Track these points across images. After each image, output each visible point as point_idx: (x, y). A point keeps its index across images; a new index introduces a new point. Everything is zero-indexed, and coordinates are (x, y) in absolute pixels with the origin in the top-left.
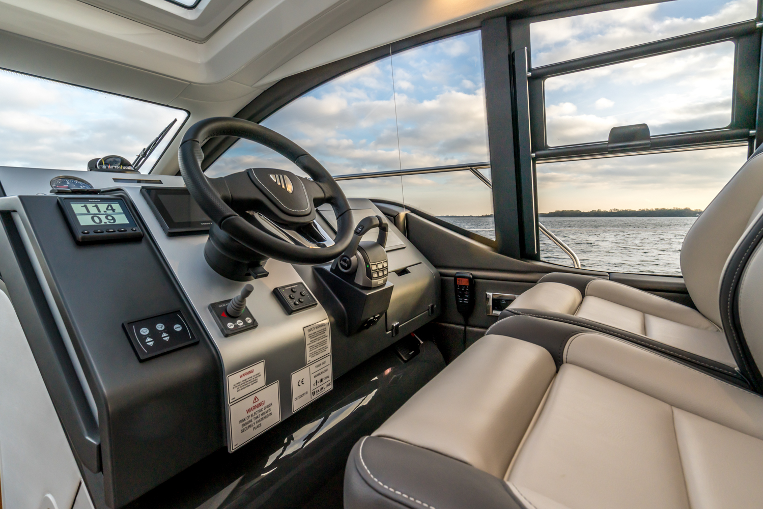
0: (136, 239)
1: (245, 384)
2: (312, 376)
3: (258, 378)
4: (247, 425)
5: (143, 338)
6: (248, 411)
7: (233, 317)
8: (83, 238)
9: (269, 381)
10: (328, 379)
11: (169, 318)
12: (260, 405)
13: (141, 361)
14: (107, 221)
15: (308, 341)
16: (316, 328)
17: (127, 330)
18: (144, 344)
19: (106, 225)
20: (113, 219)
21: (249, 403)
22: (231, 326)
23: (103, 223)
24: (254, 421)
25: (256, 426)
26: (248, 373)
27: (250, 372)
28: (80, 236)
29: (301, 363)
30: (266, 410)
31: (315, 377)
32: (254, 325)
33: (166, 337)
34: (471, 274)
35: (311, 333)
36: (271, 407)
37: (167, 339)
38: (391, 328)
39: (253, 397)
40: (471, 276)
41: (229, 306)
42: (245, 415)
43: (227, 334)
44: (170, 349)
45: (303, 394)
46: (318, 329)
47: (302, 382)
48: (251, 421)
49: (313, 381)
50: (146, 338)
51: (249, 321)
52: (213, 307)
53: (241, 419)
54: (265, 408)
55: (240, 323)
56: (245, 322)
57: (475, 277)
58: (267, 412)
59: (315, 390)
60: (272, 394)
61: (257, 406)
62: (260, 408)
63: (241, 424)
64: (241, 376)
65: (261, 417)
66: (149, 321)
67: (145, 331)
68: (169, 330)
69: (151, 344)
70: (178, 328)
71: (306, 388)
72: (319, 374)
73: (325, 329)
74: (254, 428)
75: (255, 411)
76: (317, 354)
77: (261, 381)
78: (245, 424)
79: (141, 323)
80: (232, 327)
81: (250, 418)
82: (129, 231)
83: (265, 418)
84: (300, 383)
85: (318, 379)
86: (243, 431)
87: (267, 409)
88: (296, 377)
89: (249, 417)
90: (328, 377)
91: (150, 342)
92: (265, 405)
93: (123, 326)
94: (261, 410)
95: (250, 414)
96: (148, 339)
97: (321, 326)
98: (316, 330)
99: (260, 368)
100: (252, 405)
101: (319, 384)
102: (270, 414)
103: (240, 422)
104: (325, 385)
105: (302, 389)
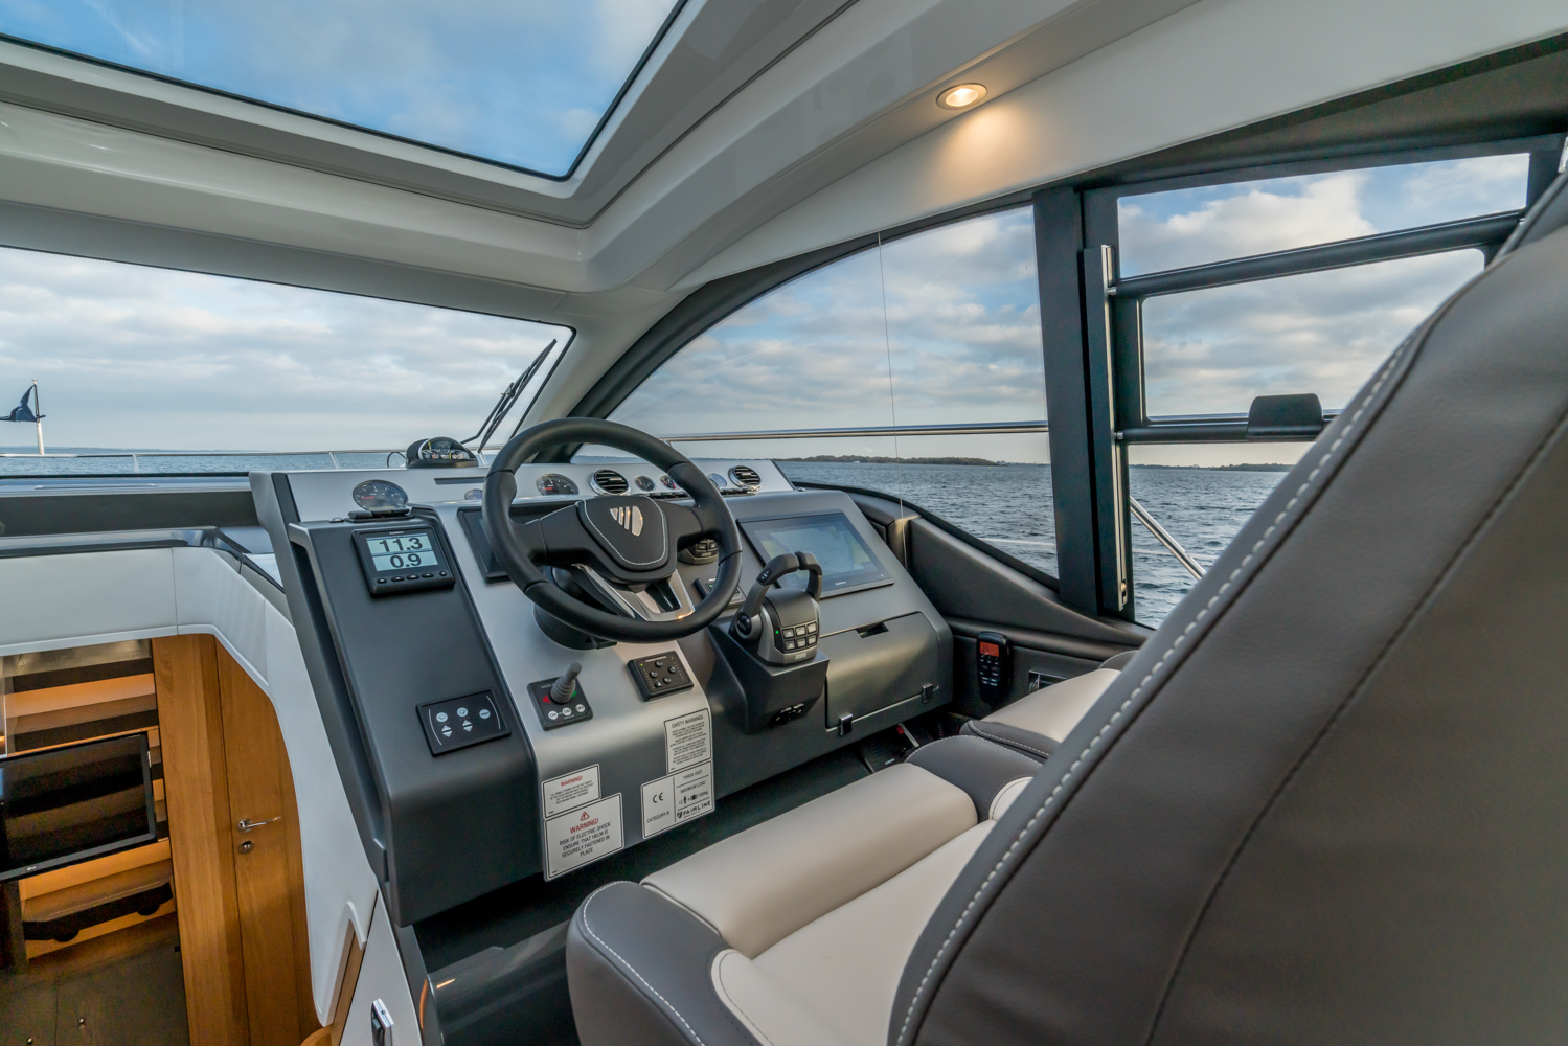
0: (446, 586)
1: (568, 794)
2: (678, 791)
3: (590, 787)
4: (571, 849)
5: (439, 726)
6: (573, 830)
7: (559, 704)
8: (378, 589)
9: (605, 792)
10: (705, 796)
11: (475, 700)
12: (592, 823)
13: (435, 756)
14: (409, 562)
15: (671, 740)
16: (687, 722)
17: (421, 714)
18: (440, 733)
19: (408, 570)
20: (418, 559)
21: (575, 819)
22: (553, 715)
23: (404, 567)
24: (581, 844)
25: (584, 850)
26: (572, 781)
27: (577, 779)
28: (375, 586)
29: (660, 771)
30: (601, 831)
31: (682, 792)
32: (588, 715)
33: (468, 726)
34: (1005, 637)
35: (676, 729)
36: (608, 828)
37: (469, 729)
38: (836, 722)
39: (582, 811)
40: (1004, 641)
41: (555, 689)
42: (569, 835)
43: (549, 726)
44: (473, 742)
45: (662, 815)
46: (690, 724)
47: (660, 797)
48: (577, 843)
49: (679, 797)
50: (442, 727)
51: (581, 709)
52: (534, 688)
53: (562, 840)
54: (599, 828)
55: (567, 712)
56: (574, 711)
57: (1011, 643)
58: (601, 834)
59: (683, 810)
60: (611, 810)
61: (586, 825)
62: (591, 827)
63: (562, 846)
64: (563, 784)
65: (592, 840)
66: (449, 704)
67: (442, 717)
68: (473, 717)
69: (448, 734)
70: (485, 714)
71: (667, 805)
72: (690, 788)
73: (702, 725)
74: (582, 853)
75: (583, 831)
76: (687, 759)
77: (594, 791)
78: (568, 847)
79: (438, 705)
80: (555, 717)
81: (576, 840)
82: (437, 577)
83: (599, 841)
84: (657, 799)
85: (689, 794)
86: (564, 855)
87: (603, 830)
88: (649, 790)
89: (574, 838)
90: (706, 793)
91: (447, 732)
92: (600, 824)
93: (417, 708)
94: (593, 831)
95: (575, 835)
96: (446, 728)
97: (695, 719)
98: (685, 725)
99: (592, 775)
100: (579, 823)
101: (688, 803)
102: (608, 837)
103: (561, 843)
104: (700, 805)
105: (660, 807)
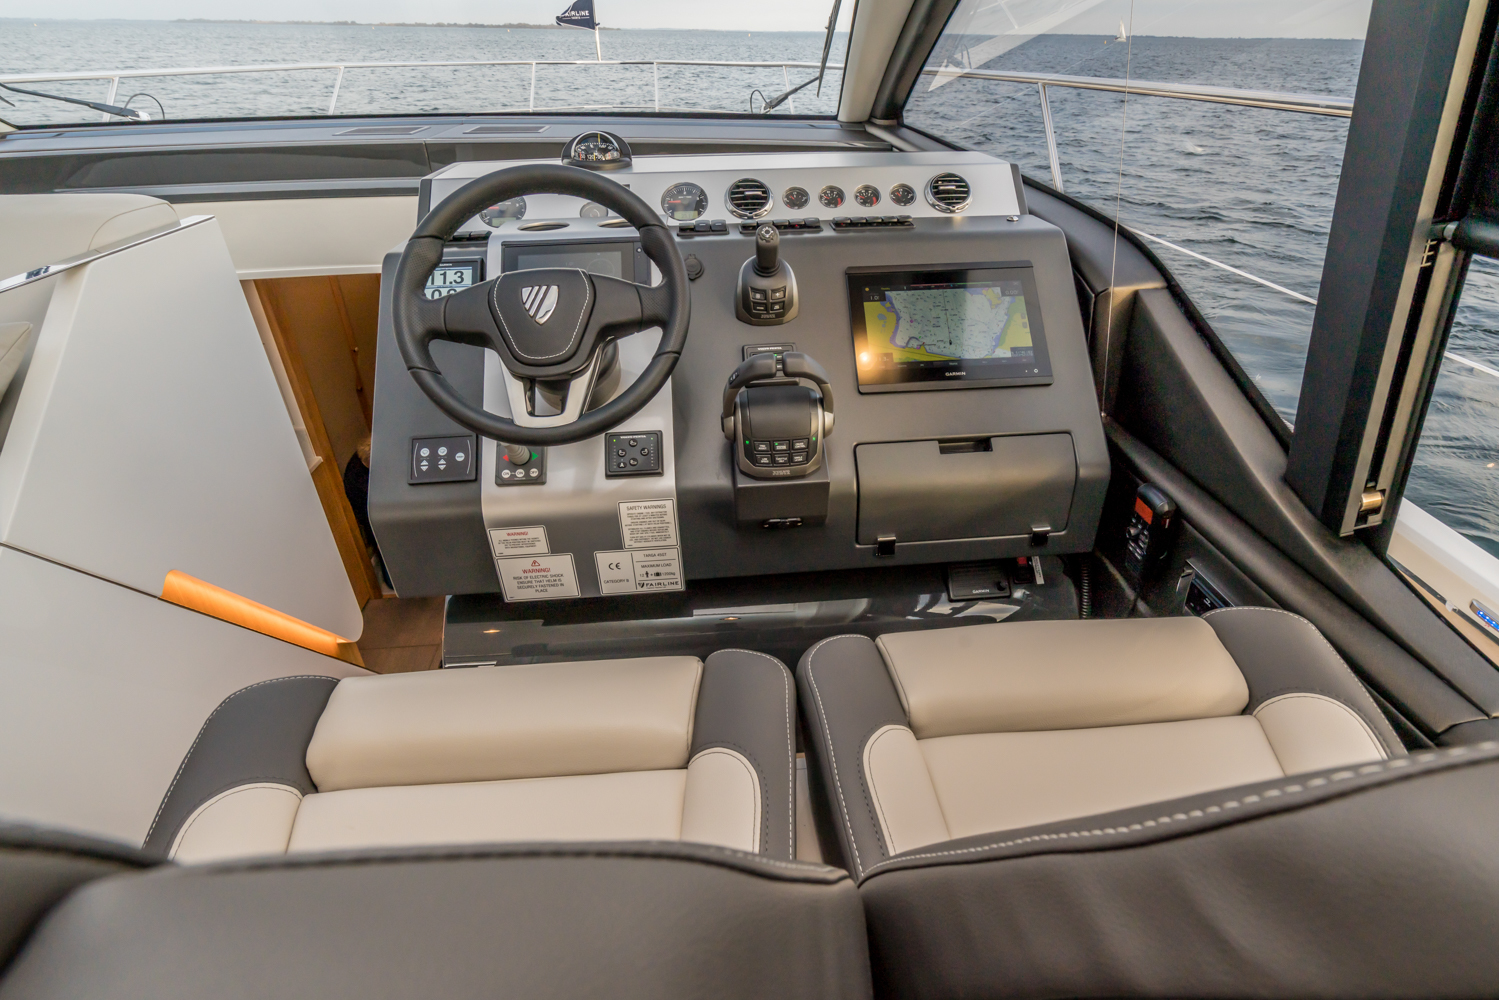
1: (515, 545)
2: (638, 566)
3: (537, 543)
4: (525, 585)
5: (420, 459)
6: (525, 571)
7: (515, 464)
9: (555, 548)
10: (672, 576)
11: (454, 441)
12: (544, 571)
13: (410, 484)
15: (626, 520)
16: (645, 507)
18: (419, 466)
21: (527, 563)
22: (506, 474)
24: (534, 584)
25: (540, 589)
26: (518, 534)
27: (523, 533)
29: (614, 544)
30: (554, 578)
31: (643, 567)
32: (540, 481)
33: (443, 465)
35: (631, 511)
36: (562, 578)
37: (442, 467)
38: (870, 540)
39: (531, 559)
42: (523, 575)
43: (501, 482)
44: (442, 480)
45: (621, 581)
46: (650, 511)
47: (618, 566)
48: (530, 582)
49: (640, 571)
50: (422, 461)
51: (534, 473)
53: (515, 576)
54: (552, 576)
55: (520, 473)
56: (527, 474)
58: (555, 581)
59: (646, 583)
60: (563, 564)
61: (533, 571)
62: (544, 574)
63: (516, 581)
64: (509, 534)
65: (545, 583)
66: (435, 441)
67: (426, 452)
68: (449, 456)
69: (424, 468)
70: (460, 457)
71: (626, 572)
72: (655, 565)
73: (666, 513)
74: (537, 591)
75: (538, 574)
76: (646, 540)
77: (542, 546)
78: (522, 584)
79: (424, 440)
80: (506, 476)
81: (529, 579)
83: (553, 585)
84: (613, 567)
85: (652, 571)
86: (519, 588)
87: (557, 578)
88: (603, 559)
89: (526, 577)
90: (674, 574)
91: (425, 466)
92: (552, 572)
93: (412, 439)
94: (546, 576)
95: (526, 575)
96: (425, 463)
97: (655, 507)
98: (643, 510)
99: (538, 533)
100: (531, 568)
101: (650, 577)
102: (562, 585)
103: (514, 578)
104: (666, 582)
105: (616, 574)
